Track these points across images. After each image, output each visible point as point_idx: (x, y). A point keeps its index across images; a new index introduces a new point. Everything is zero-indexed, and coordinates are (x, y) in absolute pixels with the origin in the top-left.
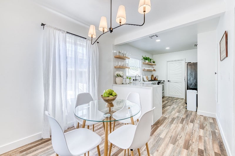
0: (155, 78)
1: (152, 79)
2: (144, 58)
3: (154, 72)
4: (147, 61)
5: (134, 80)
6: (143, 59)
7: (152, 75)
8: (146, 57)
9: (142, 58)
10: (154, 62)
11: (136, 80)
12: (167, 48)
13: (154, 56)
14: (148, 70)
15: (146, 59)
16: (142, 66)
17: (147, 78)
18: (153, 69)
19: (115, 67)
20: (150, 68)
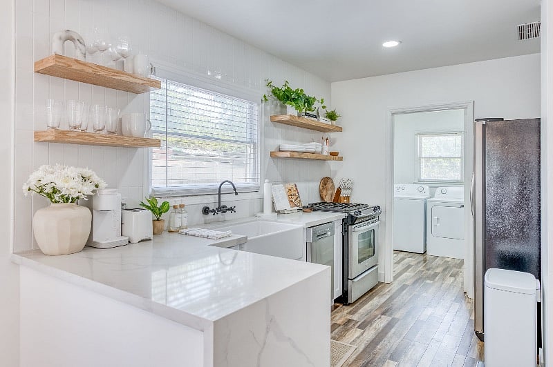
0: (339, 191)
1: (322, 198)
2: (275, 92)
3: (333, 164)
4: (291, 110)
5: (206, 211)
6: (272, 98)
7: (326, 181)
8: (288, 90)
9: (267, 91)
10: (332, 116)
11: (222, 209)
12: (391, 44)
13: (335, 86)
14: (296, 155)
15: (285, 96)
16: (265, 135)
17: (293, 196)
18: (326, 149)
19: (37, 134)
20: (313, 147)
